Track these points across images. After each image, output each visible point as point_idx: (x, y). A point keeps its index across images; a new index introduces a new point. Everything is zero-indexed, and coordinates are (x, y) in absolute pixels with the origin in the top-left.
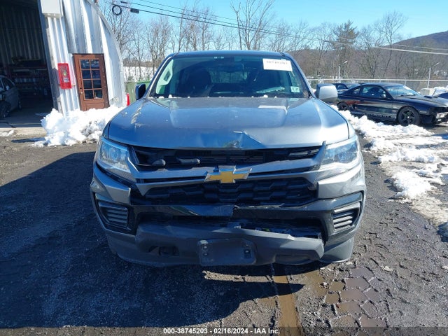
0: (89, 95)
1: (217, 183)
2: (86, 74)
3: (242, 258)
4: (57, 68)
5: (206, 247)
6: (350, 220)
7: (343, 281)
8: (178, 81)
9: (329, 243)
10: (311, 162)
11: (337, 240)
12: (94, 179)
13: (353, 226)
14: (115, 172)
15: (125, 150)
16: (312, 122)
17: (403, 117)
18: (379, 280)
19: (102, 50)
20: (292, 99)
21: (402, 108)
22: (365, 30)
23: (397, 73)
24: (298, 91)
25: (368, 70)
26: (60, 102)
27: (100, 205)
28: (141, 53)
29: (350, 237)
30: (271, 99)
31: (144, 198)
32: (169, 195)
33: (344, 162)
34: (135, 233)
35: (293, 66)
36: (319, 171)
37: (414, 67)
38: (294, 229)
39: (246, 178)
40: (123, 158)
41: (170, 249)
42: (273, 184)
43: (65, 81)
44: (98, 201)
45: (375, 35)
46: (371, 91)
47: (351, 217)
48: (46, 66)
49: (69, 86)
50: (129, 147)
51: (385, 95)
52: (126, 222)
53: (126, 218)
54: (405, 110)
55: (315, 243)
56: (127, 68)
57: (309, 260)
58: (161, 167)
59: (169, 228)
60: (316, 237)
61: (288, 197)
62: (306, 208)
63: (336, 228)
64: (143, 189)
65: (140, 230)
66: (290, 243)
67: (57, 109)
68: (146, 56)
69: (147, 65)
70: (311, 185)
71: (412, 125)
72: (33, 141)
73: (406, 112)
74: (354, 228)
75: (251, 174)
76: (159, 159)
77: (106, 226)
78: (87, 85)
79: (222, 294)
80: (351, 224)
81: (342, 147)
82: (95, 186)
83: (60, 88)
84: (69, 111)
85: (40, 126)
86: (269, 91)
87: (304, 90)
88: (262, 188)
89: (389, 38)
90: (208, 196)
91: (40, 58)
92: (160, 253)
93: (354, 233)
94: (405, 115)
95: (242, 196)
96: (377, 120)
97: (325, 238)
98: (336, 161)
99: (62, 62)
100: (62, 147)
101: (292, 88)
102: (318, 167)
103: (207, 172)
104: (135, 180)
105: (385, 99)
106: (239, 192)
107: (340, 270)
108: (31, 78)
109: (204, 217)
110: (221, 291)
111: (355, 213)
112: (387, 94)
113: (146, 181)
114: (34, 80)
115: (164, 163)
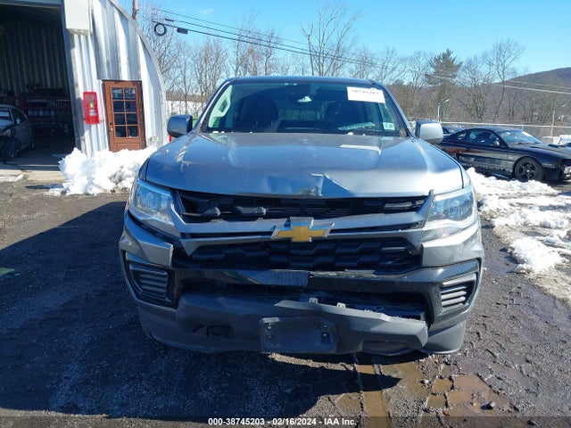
0: (121, 132)
1: (287, 241)
2: (118, 106)
3: (318, 344)
4: (82, 97)
5: (270, 328)
6: (464, 296)
7: (450, 379)
8: (236, 114)
9: (434, 326)
10: (413, 217)
11: (445, 323)
12: (124, 233)
13: (467, 304)
14: (153, 224)
15: (167, 195)
16: (415, 165)
17: (521, 170)
18: (499, 378)
19: (139, 76)
20: (384, 138)
21: (519, 160)
22: (470, 62)
23: (511, 116)
24: (393, 129)
25: (473, 112)
26: (84, 140)
27: (131, 268)
28: (187, 85)
29: (461, 320)
30: (358, 136)
31: (190, 259)
32: (223, 255)
33: (456, 219)
34: (175, 306)
35: (385, 97)
36: (424, 229)
37: (533, 111)
38: (388, 306)
39: (326, 236)
40: (164, 205)
41: (222, 329)
42: (363, 246)
43: (91, 114)
44: (129, 262)
45: (484, 69)
46: (479, 137)
47: (464, 293)
48: (68, 96)
49: (96, 120)
50: (173, 191)
51: (498, 143)
52: (164, 291)
53: (165, 285)
54: (523, 161)
55: (416, 326)
56: (170, 102)
57: (407, 349)
58: (216, 217)
59: (221, 300)
60: (418, 318)
61: (382, 263)
62: (406, 278)
63: (445, 306)
64: (189, 246)
65: (183, 302)
66: (383, 325)
67: (80, 148)
68: (194, 88)
69: (194, 99)
70: (413, 247)
71: (533, 181)
72: (48, 188)
73: (525, 165)
74: (468, 307)
75: (332, 231)
76: (212, 207)
77: (138, 296)
78: (119, 120)
79: (289, 391)
80: (464, 302)
81: (453, 199)
82: (126, 242)
83: (85, 122)
84: (96, 151)
85: (57, 169)
86: (355, 127)
87: (400, 127)
88: (347, 250)
89: (501, 73)
90: (275, 259)
91: (61, 86)
92: (208, 334)
93: (467, 314)
94: (524, 168)
95: (319, 260)
96: (487, 173)
97: (430, 320)
98: (445, 218)
99: (89, 91)
100: (84, 196)
101: (384, 123)
102: (422, 224)
103: (275, 227)
104: (178, 235)
105: (498, 147)
106: (317, 255)
107: (446, 363)
108: (49, 110)
109: (269, 286)
110: (288, 387)
111: (470, 287)
112: (501, 141)
113: (194, 236)
114: (53, 113)
115: (219, 213)
